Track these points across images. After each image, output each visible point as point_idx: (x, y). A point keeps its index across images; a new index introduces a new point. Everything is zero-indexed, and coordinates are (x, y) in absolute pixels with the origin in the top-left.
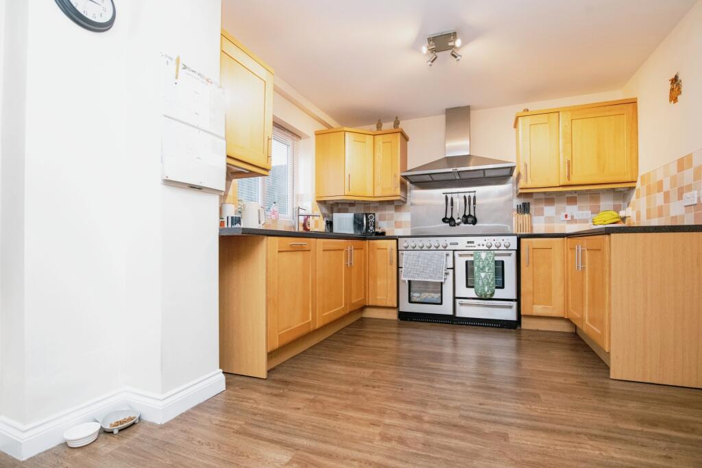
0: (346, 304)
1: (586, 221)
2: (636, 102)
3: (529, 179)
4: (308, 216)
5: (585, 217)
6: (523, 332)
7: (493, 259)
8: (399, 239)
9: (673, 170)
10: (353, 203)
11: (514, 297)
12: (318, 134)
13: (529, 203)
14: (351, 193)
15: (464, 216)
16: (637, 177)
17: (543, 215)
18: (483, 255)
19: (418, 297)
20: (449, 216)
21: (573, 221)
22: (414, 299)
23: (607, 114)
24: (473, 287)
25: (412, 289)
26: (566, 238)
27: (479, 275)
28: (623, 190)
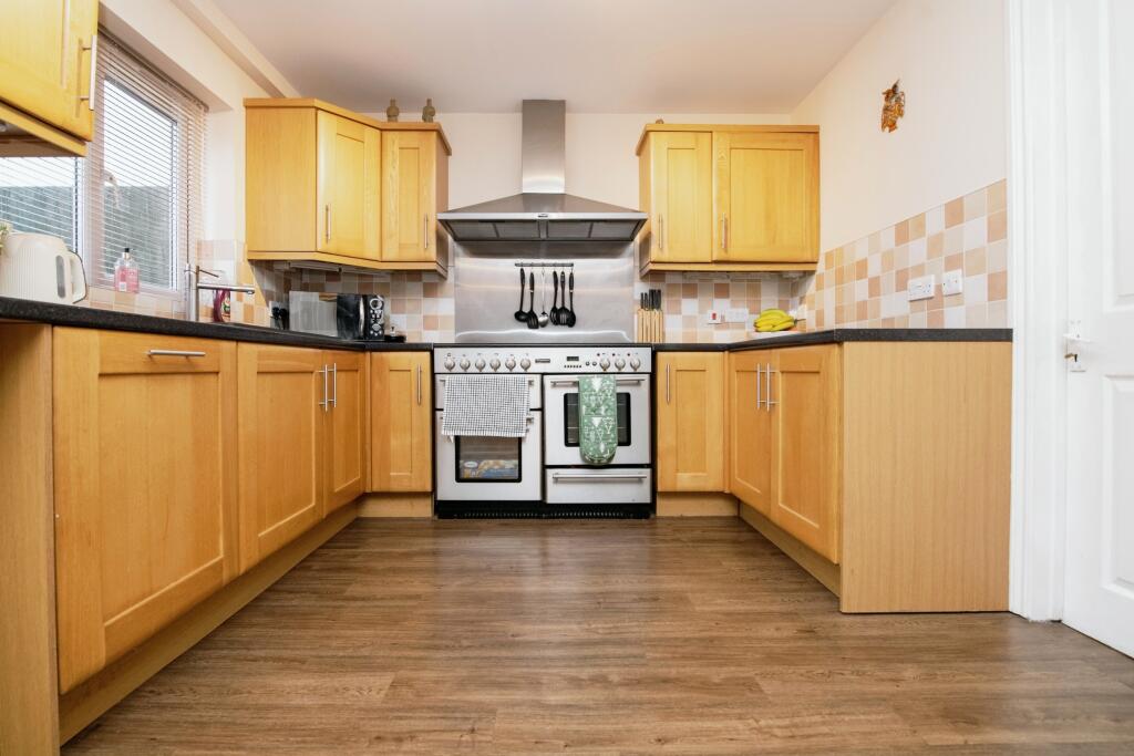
0: (319, 495)
1: (741, 325)
2: (817, 133)
3: (666, 246)
4: (227, 291)
5: (740, 319)
6: (659, 523)
7: (614, 391)
8: (436, 350)
9: (888, 241)
10: (334, 273)
11: (646, 460)
12: (251, 106)
13: (659, 291)
14: (331, 247)
15: (554, 309)
16: (818, 255)
17: (680, 313)
18: (597, 382)
19: (474, 469)
20: (526, 309)
21: (723, 325)
22: (466, 474)
23: (779, 145)
24: (577, 445)
25: (462, 454)
26: (726, 353)
27: (590, 421)
28: (793, 275)
